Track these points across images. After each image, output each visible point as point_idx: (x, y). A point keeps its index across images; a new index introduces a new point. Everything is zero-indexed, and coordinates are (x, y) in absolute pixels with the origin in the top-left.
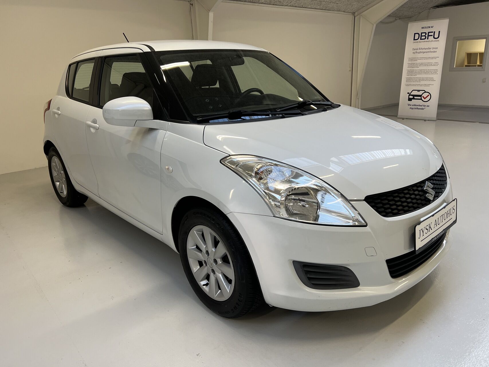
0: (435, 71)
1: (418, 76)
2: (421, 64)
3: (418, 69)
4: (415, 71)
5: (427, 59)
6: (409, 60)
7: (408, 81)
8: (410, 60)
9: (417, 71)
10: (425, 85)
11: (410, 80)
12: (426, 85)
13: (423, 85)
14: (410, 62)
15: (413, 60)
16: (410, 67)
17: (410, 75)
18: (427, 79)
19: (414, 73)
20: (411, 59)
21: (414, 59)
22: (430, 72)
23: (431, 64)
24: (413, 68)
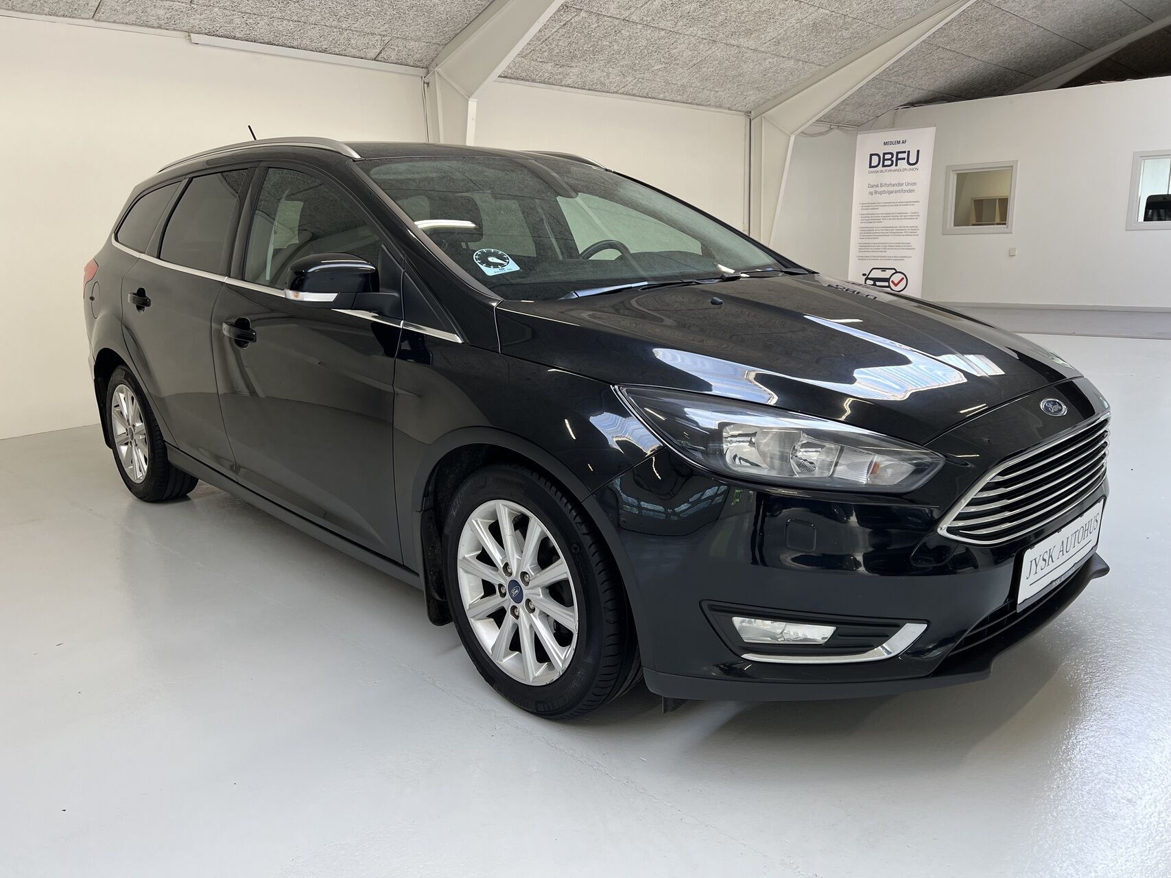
0: (913, 231)
1: (881, 240)
2: (887, 216)
3: (880, 225)
4: (874, 228)
5: (898, 205)
6: (862, 207)
7: (863, 250)
9: (879, 228)
11: (866, 248)
12: (898, 258)
13: (891, 258)
14: (865, 212)
15: (870, 208)
16: (864, 222)
17: (866, 237)
18: (898, 246)
19: (873, 233)
20: (865, 206)
21: (872, 206)
22: (903, 231)
23: (905, 216)
24: (871, 222)
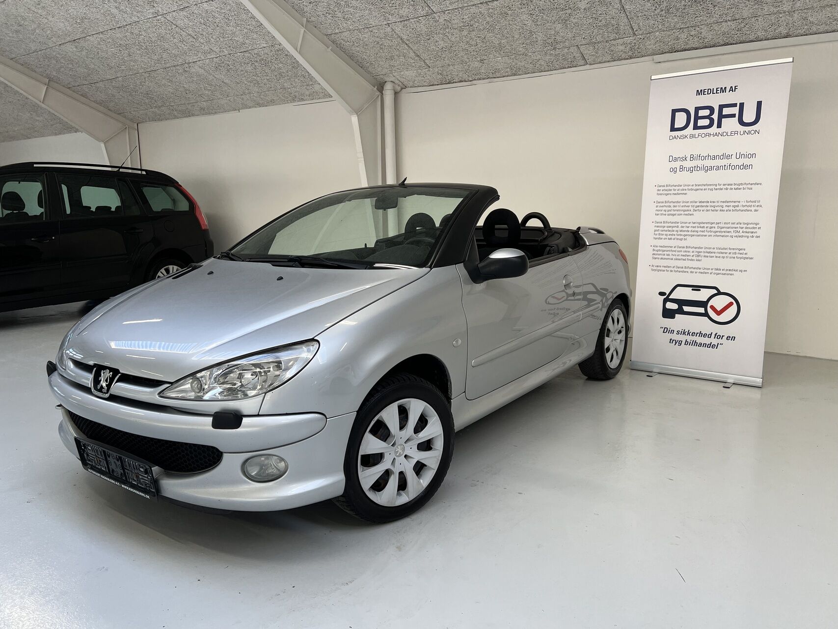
0: (751, 230)
1: (692, 241)
2: (702, 206)
3: (690, 220)
4: (680, 225)
5: (721, 189)
6: (659, 190)
7: (660, 257)
8: (661, 192)
9: (688, 225)
10: (718, 271)
11: (665, 253)
12: (721, 272)
13: (710, 271)
14: (663, 198)
15: (672, 192)
16: (661, 214)
17: (664, 237)
19: (677, 231)
20: (664, 189)
21: (675, 190)
22: (732, 230)
23: (734, 206)
24: (673, 215)
